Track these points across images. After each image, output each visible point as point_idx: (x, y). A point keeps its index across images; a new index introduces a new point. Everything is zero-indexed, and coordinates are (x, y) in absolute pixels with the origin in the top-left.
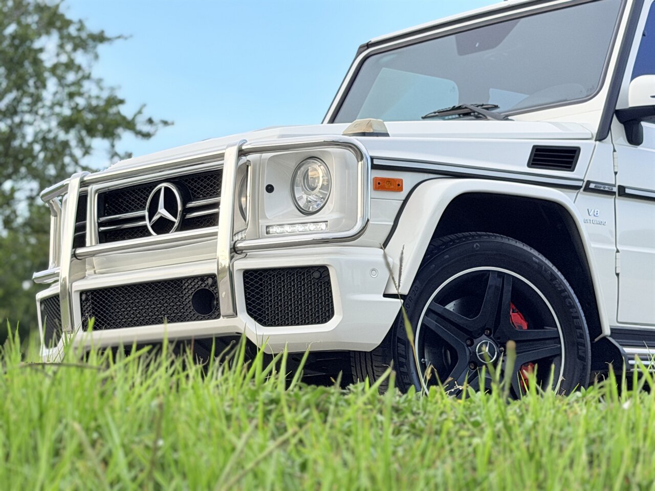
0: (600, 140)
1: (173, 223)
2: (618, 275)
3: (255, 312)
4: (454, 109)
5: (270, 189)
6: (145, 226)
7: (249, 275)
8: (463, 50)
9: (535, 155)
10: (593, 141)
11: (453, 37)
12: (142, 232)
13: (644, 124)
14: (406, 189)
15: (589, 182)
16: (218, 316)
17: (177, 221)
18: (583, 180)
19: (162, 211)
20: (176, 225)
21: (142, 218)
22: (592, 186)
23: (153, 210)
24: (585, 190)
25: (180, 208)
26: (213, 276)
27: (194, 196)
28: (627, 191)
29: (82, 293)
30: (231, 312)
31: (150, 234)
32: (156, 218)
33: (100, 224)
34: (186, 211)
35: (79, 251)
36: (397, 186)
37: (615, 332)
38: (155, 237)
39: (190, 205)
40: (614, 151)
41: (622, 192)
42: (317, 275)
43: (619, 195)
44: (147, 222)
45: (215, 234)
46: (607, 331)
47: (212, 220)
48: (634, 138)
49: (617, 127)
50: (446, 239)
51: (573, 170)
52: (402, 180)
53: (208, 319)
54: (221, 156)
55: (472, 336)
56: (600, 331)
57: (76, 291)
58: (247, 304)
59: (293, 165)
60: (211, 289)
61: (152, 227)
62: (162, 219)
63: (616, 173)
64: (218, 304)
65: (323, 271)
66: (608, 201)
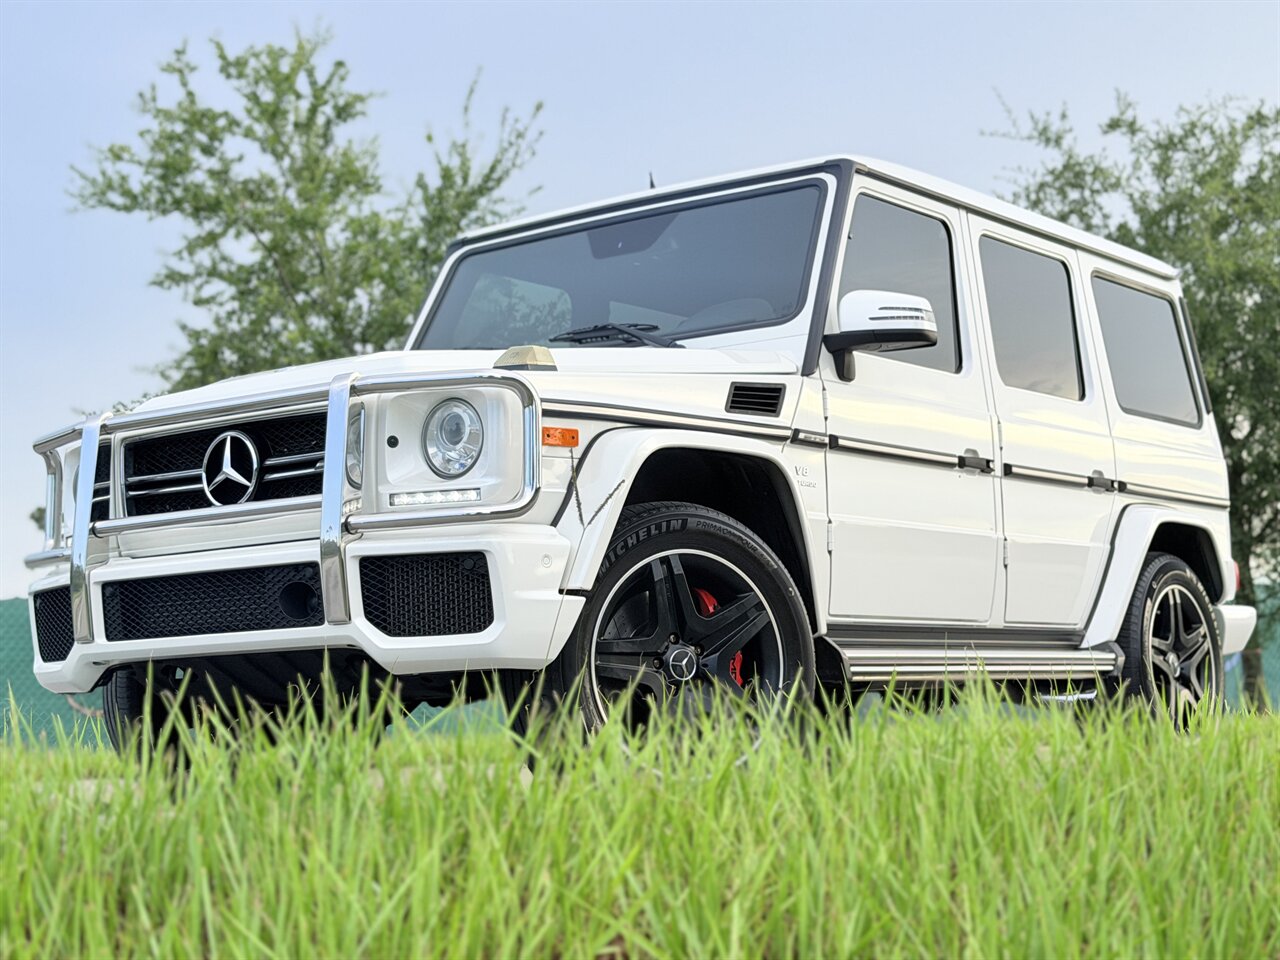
0: (807, 375)
2: (830, 552)
3: (377, 617)
4: (596, 329)
5: (393, 442)
7: (368, 564)
9: (735, 395)
10: (799, 377)
15: (797, 432)
16: (320, 622)
17: (251, 486)
18: (789, 428)
19: (228, 471)
20: (251, 490)
21: (197, 479)
22: (802, 436)
24: (792, 442)
26: (314, 565)
27: (274, 449)
28: (841, 442)
29: (105, 586)
30: (342, 616)
31: (210, 504)
34: (264, 470)
37: (831, 627)
38: (218, 509)
39: (268, 463)
40: (824, 389)
41: (834, 443)
44: (205, 484)
45: (318, 505)
51: (778, 416)
53: (305, 625)
57: (96, 583)
58: (366, 605)
60: (309, 583)
62: (228, 482)
64: (320, 604)
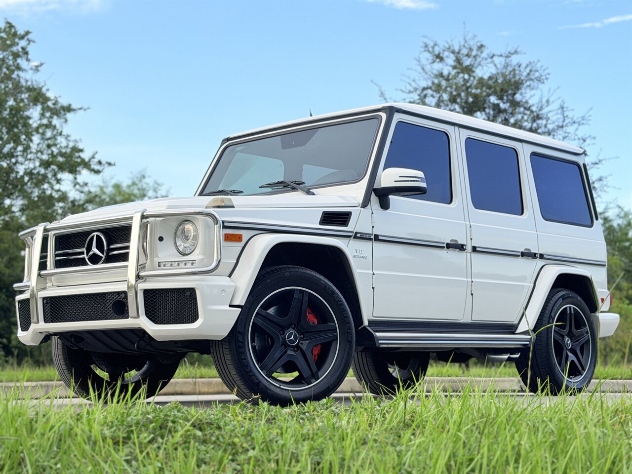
1: (102, 257)
6: (84, 259)
8: (285, 146)
11: (279, 137)
12: (82, 262)
13: (390, 197)
14: (244, 240)
23: (89, 249)
25: (105, 248)
32: (91, 253)
33: (56, 256)
35: (43, 272)
36: (239, 238)
42: (188, 294)
43: (375, 240)
46: (366, 323)
47: (124, 257)
48: (385, 205)
49: (374, 199)
50: (268, 270)
52: (241, 235)
54: (131, 218)
55: (284, 329)
56: (362, 324)
59: (175, 225)
61: (88, 259)
63: (373, 227)
65: (192, 292)
66: (368, 244)
